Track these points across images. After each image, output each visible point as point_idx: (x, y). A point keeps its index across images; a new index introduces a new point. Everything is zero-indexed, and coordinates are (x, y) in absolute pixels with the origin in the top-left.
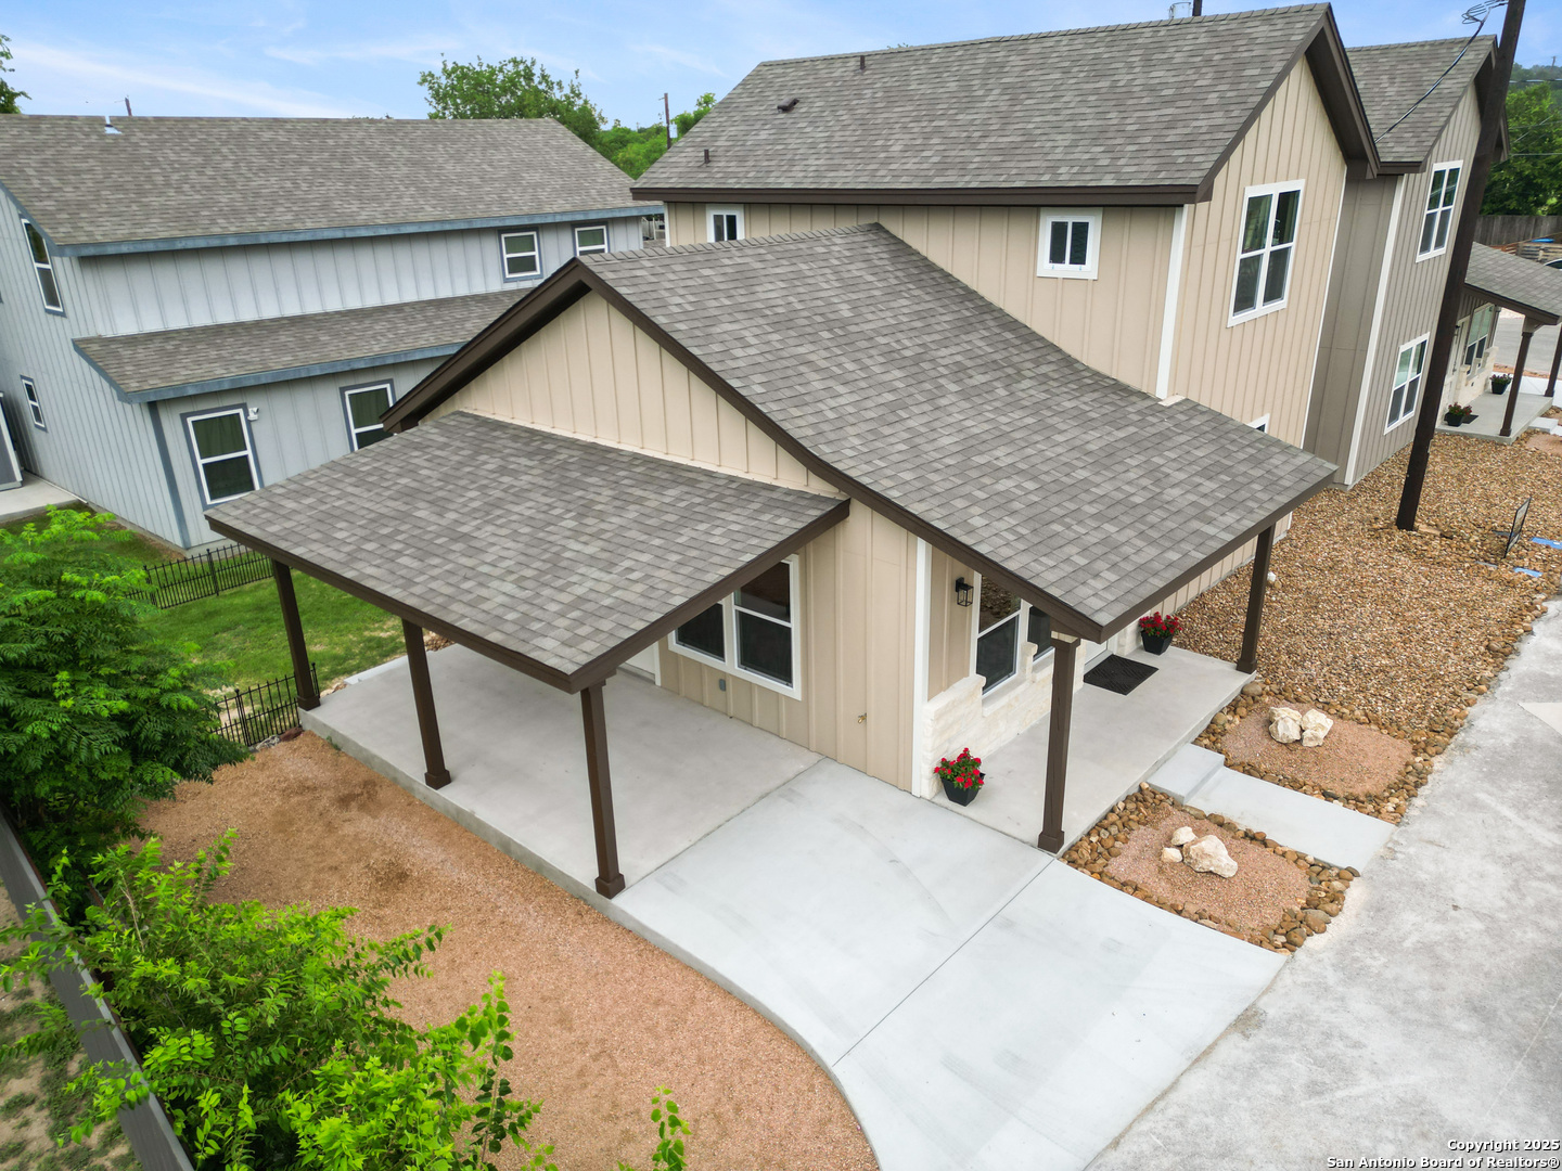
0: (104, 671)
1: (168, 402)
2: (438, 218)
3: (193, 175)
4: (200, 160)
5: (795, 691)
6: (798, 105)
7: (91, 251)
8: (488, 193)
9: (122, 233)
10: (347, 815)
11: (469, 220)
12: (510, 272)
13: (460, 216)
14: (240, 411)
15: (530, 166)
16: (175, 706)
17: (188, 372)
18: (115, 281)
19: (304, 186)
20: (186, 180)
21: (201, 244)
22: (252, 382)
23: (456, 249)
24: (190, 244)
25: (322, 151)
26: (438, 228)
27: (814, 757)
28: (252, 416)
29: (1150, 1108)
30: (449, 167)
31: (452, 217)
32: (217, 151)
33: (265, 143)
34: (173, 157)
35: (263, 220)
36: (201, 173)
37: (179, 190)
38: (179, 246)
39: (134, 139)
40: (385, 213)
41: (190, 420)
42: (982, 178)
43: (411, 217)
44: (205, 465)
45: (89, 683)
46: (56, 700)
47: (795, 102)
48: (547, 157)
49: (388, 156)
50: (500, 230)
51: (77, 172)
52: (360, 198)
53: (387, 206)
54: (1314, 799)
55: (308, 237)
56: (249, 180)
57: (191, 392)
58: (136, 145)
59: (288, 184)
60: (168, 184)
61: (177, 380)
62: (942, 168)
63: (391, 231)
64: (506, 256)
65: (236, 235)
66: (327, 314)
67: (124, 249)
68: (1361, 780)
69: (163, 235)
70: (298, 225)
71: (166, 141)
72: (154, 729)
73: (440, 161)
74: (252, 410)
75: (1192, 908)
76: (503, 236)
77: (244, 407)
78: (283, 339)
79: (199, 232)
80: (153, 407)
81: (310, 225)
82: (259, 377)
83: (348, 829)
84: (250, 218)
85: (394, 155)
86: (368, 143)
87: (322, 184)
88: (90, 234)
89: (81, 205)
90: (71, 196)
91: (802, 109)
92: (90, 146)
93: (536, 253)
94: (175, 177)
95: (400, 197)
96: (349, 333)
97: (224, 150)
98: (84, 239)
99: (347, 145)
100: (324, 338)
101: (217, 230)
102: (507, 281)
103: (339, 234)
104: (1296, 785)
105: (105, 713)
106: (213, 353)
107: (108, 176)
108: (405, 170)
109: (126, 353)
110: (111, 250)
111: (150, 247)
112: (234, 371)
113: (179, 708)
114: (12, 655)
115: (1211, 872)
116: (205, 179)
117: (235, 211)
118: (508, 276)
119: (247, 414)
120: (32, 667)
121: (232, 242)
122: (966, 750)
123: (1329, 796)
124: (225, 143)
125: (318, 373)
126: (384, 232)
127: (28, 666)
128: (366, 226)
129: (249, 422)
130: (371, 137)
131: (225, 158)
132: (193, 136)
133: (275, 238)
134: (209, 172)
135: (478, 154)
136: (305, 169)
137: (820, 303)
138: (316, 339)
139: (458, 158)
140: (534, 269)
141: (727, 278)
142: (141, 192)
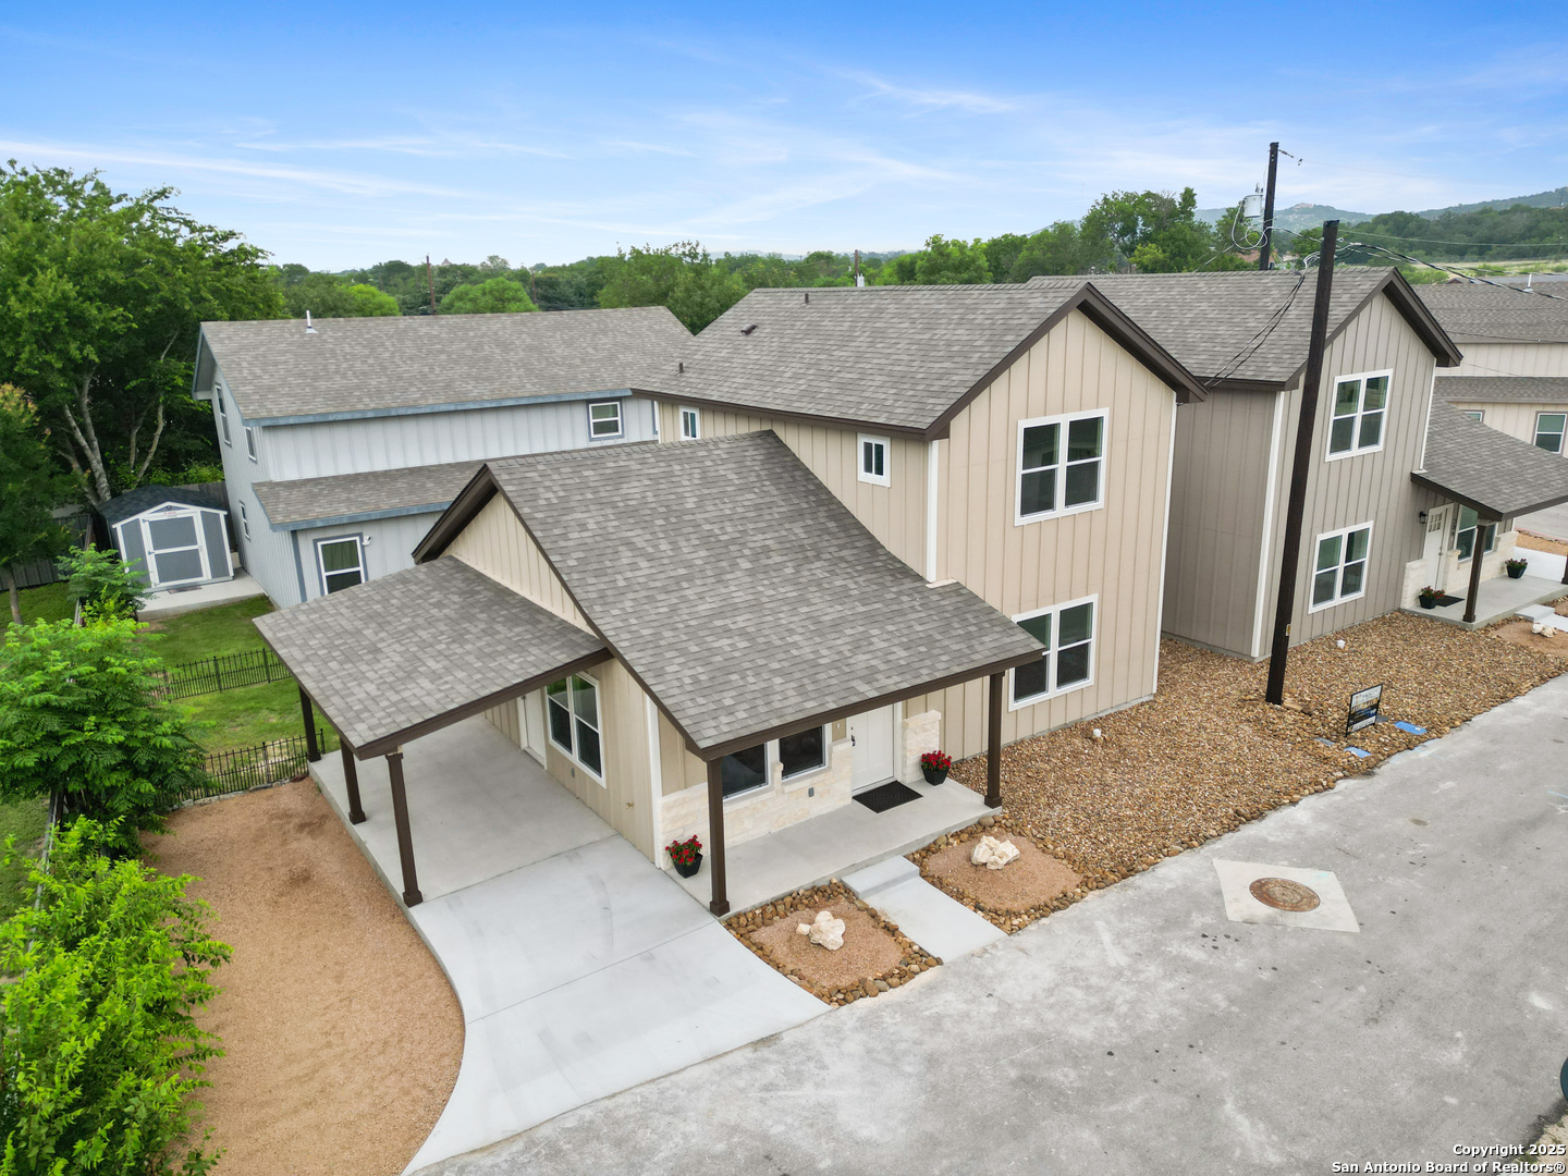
0: (121, 719)
1: (304, 530)
2: (534, 394)
3: (358, 364)
4: (367, 352)
5: (602, 781)
6: (756, 330)
7: (268, 423)
8: (583, 372)
9: (293, 409)
10: (298, 836)
11: (558, 395)
12: (595, 433)
13: (552, 392)
14: (357, 538)
15: (628, 348)
16: (158, 745)
17: (321, 510)
18: (285, 440)
19: (437, 370)
20: (351, 367)
21: (348, 417)
22: (365, 519)
23: (550, 415)
24: (340, 417)
25: (462, 340)
26: (532, 401)
27: (612, 832)
28: (366, 542)
29: (653, 1081)
30: (559, 351)
31: (546, 392)
32: (382, 344)
33: (420, 337)
34: (348, 349)
35: (398, 397)
36: (364, 362)
37: (344, 376)
38: (331, 418)
39: (324, 337)
40: (492, 391)
41: (319, 544)
42: (819, 407)
43: (512, 393)
44: (328, 577)
45: (110, 724)
46: (83, 732)
47: (754, 327)
48: (646, 340)
49: (513, 343)
50: (589, 401)
51: (276, 364)
52: (476, 379)
53: (497, 385)
54: (966, 909)
55: (428, 411)
56: (398, 366)
57: (319, 524)
58: (325, 341)
59: (426, 369)
60: (337, 372)
61: (311, 516)
62: (803, 395)
63: (494, 405)
64: (592, 421)
65: (374, 409)
66: (440, 465)
67: (292, 421)
68: (1015, 899)
69: (320, 411)
70: (422, 402)
71: (347, 337)
72: (143, 758)
73: (554, 346)
74: (366, 538)
75: (790, 967)
76: (591, 406)
77: (360, 535)
78: (399, 485)
79: (348, 408)
80: (294, 533)
81: (431, 401)
82: (370, 515)
83: (294, 845)
84: (388, 397)
85: (517, 342)
86: (500, 333)
87: (452, 368)
88: (269, 410)
89: (271, 389)
90: (266, 382)
91: (755, 333)
92: (291, 344)
93: (619, 418)
94: (345, 365)
95: (509, 377)
96: (449, 482)
97: (388, 343)
98: (264, 414)
99: (484, 335)
100: (430, 485)
101: (360, 407)
102: (592, 440)
103: (452, 408)
104: (960, 897)
105: (110, 742)
106: (345, 495)
107: (296, 366)
108: (522, 354)
109: (284, 494)
110: (282, 422)
111: (311, 420)
112: (354, 510)
113: (161, 746)
114: (64, 704)
115: (819, 944)
116: (366, 367)
117: (379, 391)
118: (593, 436)
119: (362, 540)
120: (75, 712)
121: (370, 415)
122: (695, 836)
123: (977, 908)
124: (390, 338)
125: (415, 512)
126: (488, 405)
127: (73, 711)
128: (474, 401)
129: (363, 547)
130: (504, 328)
131: (386, 349)
132: (368, 333)
133: (402, 412)
134: (371, 361)
135: (588, 339)
136: (443, 357)
137: (673, 497)
138: (423, 486)
139: (569, 344)
140: (617, 431)
141: (603, 477)
142: (316, 378)
